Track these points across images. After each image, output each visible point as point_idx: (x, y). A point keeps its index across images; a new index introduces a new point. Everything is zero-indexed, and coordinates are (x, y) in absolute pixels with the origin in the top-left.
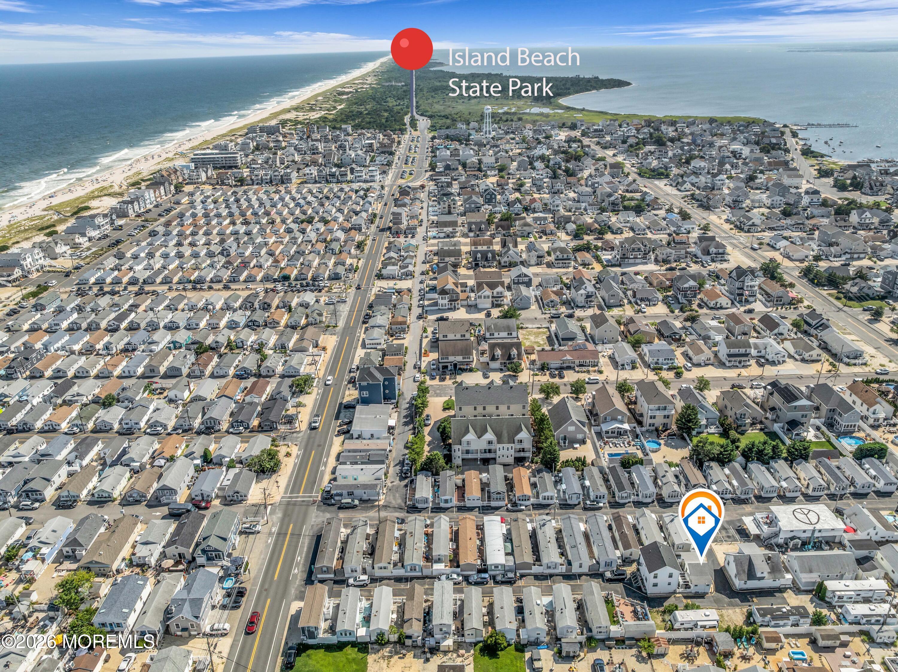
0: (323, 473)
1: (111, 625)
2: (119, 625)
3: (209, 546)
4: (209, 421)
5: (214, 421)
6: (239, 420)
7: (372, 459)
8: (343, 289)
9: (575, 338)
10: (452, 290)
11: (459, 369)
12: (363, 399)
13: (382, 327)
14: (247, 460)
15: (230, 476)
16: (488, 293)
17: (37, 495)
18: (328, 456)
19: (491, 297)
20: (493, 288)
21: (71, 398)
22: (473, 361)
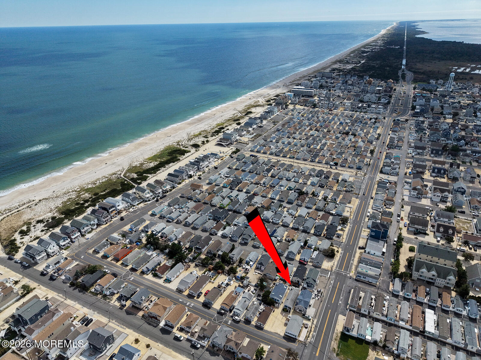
0: (352, 264)
1: (275, 299)
2: (278, 300)
3: (309, 282)
4: (306, 227)
5: (308, 228)
6: (318, 231)
7: (375, 265)
8: (362, 174)
10: (420, 189)
11: (419, 232)
12: (371, 236)
13: (382, 200)
14: (321, 249)
15: (315, 254)
16: (439, 194)
17: (246, 240)
18: (354, 257)
19: (441, 197)
20: (443, 192)
21: (254, 203)
22: (427, 230)
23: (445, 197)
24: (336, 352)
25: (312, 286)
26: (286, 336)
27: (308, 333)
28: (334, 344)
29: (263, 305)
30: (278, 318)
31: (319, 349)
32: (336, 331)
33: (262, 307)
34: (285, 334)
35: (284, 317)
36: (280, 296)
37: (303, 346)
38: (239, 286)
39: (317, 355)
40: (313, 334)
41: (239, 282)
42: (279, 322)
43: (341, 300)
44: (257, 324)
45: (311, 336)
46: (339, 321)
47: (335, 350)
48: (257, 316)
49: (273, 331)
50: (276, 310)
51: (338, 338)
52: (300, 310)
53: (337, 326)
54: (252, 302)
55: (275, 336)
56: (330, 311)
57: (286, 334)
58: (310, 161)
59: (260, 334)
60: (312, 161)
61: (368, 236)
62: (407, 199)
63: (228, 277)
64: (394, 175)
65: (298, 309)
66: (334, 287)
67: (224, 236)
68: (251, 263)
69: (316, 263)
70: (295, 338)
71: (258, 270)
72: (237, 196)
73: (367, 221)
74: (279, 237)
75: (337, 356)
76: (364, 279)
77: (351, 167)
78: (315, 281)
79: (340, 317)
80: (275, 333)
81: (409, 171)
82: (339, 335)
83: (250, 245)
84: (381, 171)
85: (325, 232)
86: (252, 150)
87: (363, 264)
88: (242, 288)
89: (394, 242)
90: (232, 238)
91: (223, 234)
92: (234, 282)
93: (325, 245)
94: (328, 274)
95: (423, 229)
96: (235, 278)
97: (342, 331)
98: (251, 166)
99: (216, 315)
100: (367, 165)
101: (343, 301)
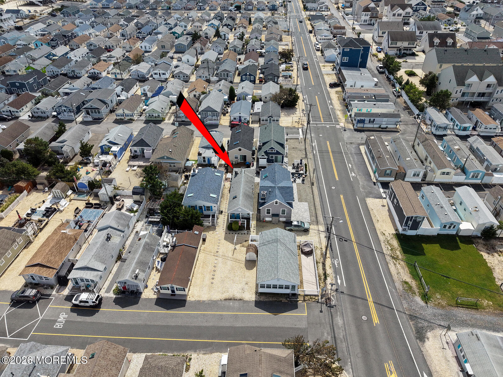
0: (333, 109)
1: (201, 208)
2: (209, 208)
3: (272, 148)
4: (222, 73)
5: (227, 74)
6: (248, 74)
7: (378, 99)
8: (281, 14)
9: (488, 38)
10: (373, 9)
11: (404, 53)
12: (343, 64)
13: (328, 30)
14: (266, 98)
15: (258, 106)
16: (401, 11)
17: (95, 113)
18: (331, 99)
19: (402, 16)
20: (403, 10)
21: (106, 58)
22: (416, 47)
23: (407, 16)
24: (417, 290)
25: (280, 157)
26: (262, 299)
27: (320, 265)
28: (400, 271)
29: (169, 232)
30: (220, 253)
31: (370, 299)
32: (381, 238)
33: (167, 238)
34: (257, 293)
35: (238, 247)
36: (211, 195)
37: (324, 307)
38: (89, 205)
39: (376, 320)
40: (333, 264)
41: (86, 198)
42: (229, 263)
43: (352, 170)
44: (162, 291)
45: (329, 271)
46: (375, 211)
47: (410, 288)
48: (157, 270)
49: (217, 296)
50: (209, 235)
51: (398, 253)
52: (274, 215)
53: (377, 226)
54: (132, 236)
55: (229, 309)
56: (342, 196)
57: (261, 290)
58: (197, 10)
59: (179, 322)
60: (200, 9)
61: (333, 70)
62: (358, 28)
63: (49, 194)
64: (324, 11)
65: (268, 213)
66: (323, 152)
67: (39, 117)
68: (115, 148)
69: (267, 120)
70: (293, 292)
71: (138, 161)
72: (67, 53)
73: (321, 55)
74: (172, 94)
75: (426, 303)
76: (370, 126)
77: (261, 9)
78: (282, 145)
79: (372, 202)
80: (225, 300)
81: (340, 5)
82: (395, 243)
83: (109, 121)
84: (306, 8)
85: (262, 76)
86: (94, 6)
87: (356, 102)
88: (98, 208)
89: (378, 70)
90: (59, 116)
91: (35, 113)
92: (70, 201)
93: (272, 88)
94: (299, 133)
95: (409, 46)
96: (74, 191)
97: (394, 232)
98: (93, 19)
99: (5, 314)
100: (282, 6)
101: (356, 171)
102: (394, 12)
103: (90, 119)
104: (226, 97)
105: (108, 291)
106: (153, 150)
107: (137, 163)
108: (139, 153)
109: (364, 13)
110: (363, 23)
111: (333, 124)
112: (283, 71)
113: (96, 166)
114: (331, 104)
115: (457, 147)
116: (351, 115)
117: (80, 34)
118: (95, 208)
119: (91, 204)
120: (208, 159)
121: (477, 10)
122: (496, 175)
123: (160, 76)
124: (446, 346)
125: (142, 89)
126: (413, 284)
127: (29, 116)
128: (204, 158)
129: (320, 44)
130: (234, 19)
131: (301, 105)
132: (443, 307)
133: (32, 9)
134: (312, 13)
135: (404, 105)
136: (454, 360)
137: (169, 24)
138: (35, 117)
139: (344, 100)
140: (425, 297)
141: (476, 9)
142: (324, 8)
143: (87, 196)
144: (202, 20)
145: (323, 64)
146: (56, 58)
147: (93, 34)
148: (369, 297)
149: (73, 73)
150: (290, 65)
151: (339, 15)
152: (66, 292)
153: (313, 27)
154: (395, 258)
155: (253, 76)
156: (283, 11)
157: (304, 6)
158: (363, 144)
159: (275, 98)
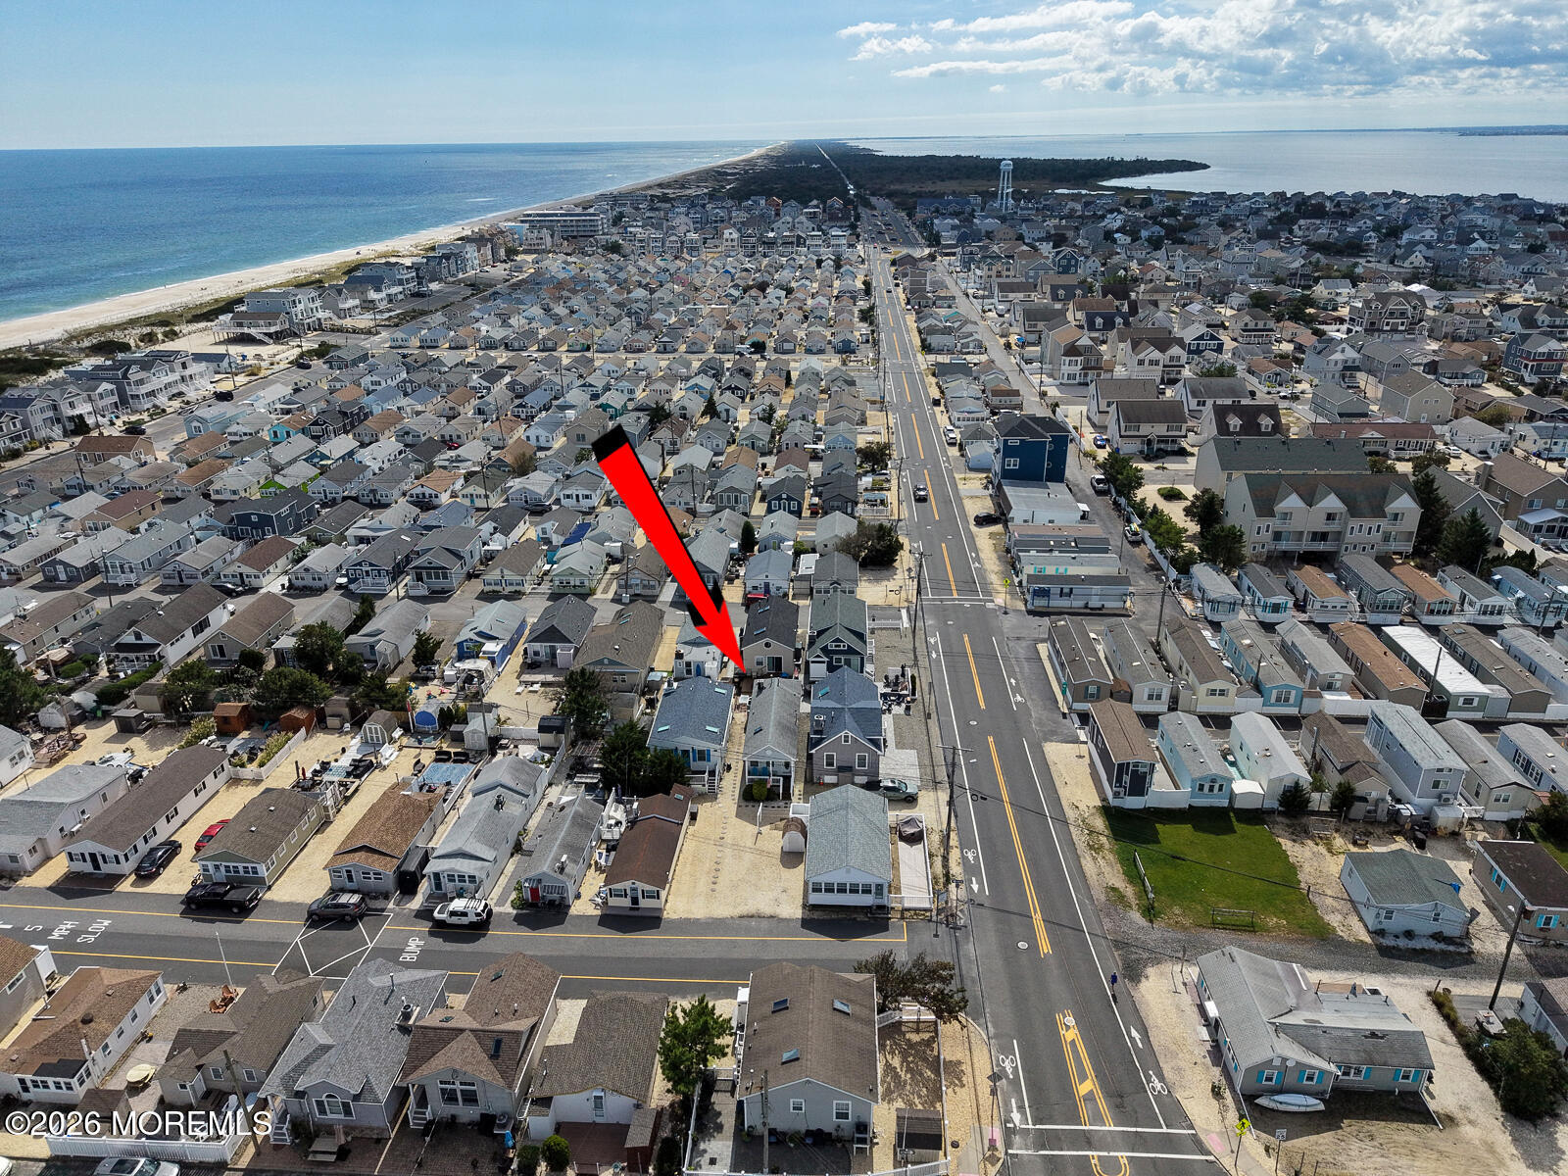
0: (981, 571)
1: (686, 752)
2: (703, 755)
3: (838, 640)
4: (725, 495)
5: (736, 497)
6: (784, 496)
7: (1084, 546)
8: (865, 361)
9: (1365, 415)
10: (1088, 349)
11: (1159, 450)
12: (1008, 475)
13: (978, 399)
14: (826, 546)
15: (808, 563)
16: (1156, 355)
17: (437, 577)
18: (975, 549)
19: (1161, 364)
20: (1163, 350)
21: (447, 463)
22: (1186, 436)
23: (1175, 366)
24: (1134, 902)
25: (855, 660)
26: (816, 915)
27: (938, 861)
28: (1103, 870)
29: (619, 801)
30: (728, 840)
31: (1037, 918)
32: (1070, 814)
33: (614, 812)
34: (804, 906)
35: (765, 829)
36: (708, 728)
37: (942, 929)
38: (442, 757)
39: (1045, 947)
40: (964, 858)
41: (436, 743)
42: (748, 857)
43: (1016, 690)
44: (612, 903)
45: (956, 869)
46: (1060, 766)
47: (1121, 897)
48: (598, 868)
49: (723, 910)
50: (704, 810)
51: (1103, 839)
52: (841, 769)
53: (1064, 793)
54: (541, 811)
55: (748, 931)
56: (991, 739)
57: (816, 899)
58: (657, 352)
59: (650, 953)
60: (665, 351)
61: (986, 488)
62: (1053, 392)
63: (353, 738)
64: (973, 353)
65: (830, 764)
66: (954, 656)
67: (305, 587)
68: (490, 647)
69: (827, 592)
70: (879, 902)
71: (539, 673)
72: (351, 454)
73: (958, 454)
74: (610, 539)
75: (1151, 921)
76: (1064, 603)
77: (814, 350)
78: (861, 636)
79: (1054, 750)
80: (741, 917)
81: (1013, 339)
82: (1099, 823)
83: (466, 595)
84: (926, 348)
85: (816, 500)
86: (400, 343)
87: (1033, 553)
88: (462, 762)
89: (1094, 488)
90: (352, 587)
91: (297, 579)
92: (400, 750)
93: (839, 526)
94: (901, 618)
95: (1170, 433)
96: (407, 730)
97: (1099, 803)
98: (404, 375)
99: (298, 940)
100: (868, 341)
101: (1024, 692)
102: (1141, 356)
103: (423, 591)
104: (735, 545)
105: (501, 902)
106: (577, 650)
107: (540, 677)
108: (542, 658)
109: (1068, 359)
110: (1065, 381)
111: (980, 600)
112: (866, 490)
113: (449, 684)
114: (978, 559)
115: (1247, 642)
116: (1020, 582)
117: (377, 410)
118: (455, 761)
119: (448, 753)
120: (698, 666)
121: (1343, 351)
122: (1328, 696)
123: (578, 501)
124: (1181, 988)
125: (539, 528)
126: (1129, 891)
127: (283, 586)
128: (688, 664)
129: (957, 431)
130: (748, 375)
131: (905, 560)
132: (1184, 928)
133: (250, 351)
134: (941, 359)
135: (1149, 561)
136: (1195, 1009)
137: (591, 385)
138: (296, 589)
139: (1008, 551)
140: (1150, 912)
141: (1340, 348)
142: (971, 345)
143: (435, 739)
144: (672, 378)
145: (963, 476)
146: (330, 462)
147: (408, 409)
148: (1035, 912)
149: (371, 497)
150: (883, 477)
151: (1007, 363)
152: (417, 903)
153: (942, 392)
154: (1095, 848)
155: (796, 500)
156: (871, 355)
157: (923, 341)
158: (1043, 641)
159: (847, 547)
